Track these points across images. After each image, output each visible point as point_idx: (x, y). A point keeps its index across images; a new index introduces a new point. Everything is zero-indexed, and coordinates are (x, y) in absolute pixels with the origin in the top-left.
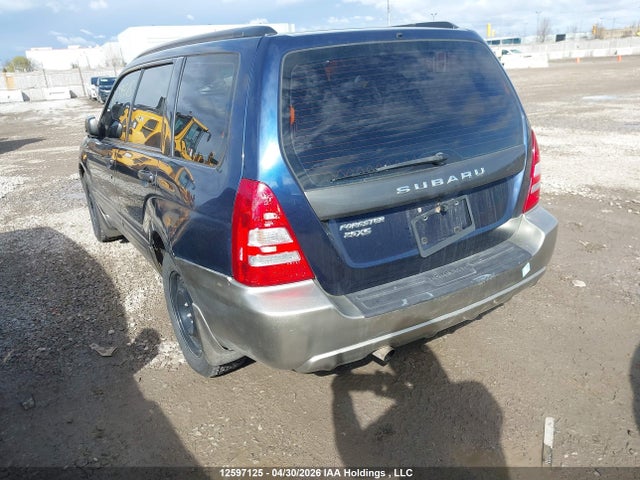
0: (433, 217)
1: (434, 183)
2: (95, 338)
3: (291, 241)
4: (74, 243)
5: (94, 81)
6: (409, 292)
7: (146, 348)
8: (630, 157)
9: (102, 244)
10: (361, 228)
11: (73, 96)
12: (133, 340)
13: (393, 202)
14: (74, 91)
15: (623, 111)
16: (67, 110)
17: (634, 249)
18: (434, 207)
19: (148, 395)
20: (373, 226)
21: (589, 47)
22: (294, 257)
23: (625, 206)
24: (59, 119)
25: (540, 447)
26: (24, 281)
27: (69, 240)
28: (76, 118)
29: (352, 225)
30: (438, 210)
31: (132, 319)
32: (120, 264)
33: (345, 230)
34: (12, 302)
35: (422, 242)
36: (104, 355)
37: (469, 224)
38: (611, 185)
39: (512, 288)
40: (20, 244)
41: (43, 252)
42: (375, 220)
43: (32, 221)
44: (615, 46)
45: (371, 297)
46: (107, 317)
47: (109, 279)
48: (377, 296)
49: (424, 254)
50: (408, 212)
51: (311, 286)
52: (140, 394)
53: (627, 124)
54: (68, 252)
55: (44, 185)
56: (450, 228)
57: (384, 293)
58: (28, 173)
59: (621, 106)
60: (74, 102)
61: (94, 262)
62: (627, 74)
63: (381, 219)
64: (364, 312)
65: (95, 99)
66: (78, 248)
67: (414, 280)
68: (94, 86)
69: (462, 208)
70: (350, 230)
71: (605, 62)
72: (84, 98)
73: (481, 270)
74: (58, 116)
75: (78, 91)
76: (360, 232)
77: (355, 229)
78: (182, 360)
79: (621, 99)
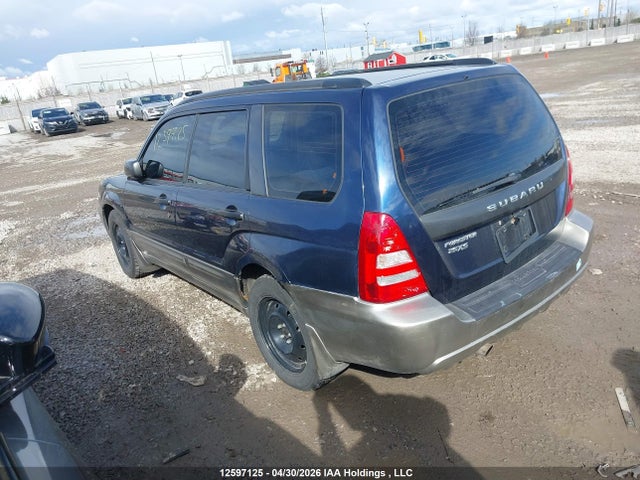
0: (510, 228)
1: (512, 199)
2: (178, 370)
3: (411, 261)
4: (106, 282)
5: (35, 114)
6: (501, 294)
7: (235, 373)
8: (594, 152)
9: (135, 281)
10: (460, 244)
11: (13, 131)
12: (217, 367)
13: (487, 218)
14: (13, 125)
15: (570, 108)
16: (13, 146)
17: (629, 236)
18: (509, 220)
19: (259, 414)
20: (469, 241)
21: (515, 46)
22: (413, 274)
23: (607, 197)
24: (9, 156)
25: (620, 413)
26: (74, 325)
27: (99, 280)
28: (26, 154)
29: (454, 242)
30: (513, 222)
31: (204, 348)
32: (163, 299)
33: (449, 247)
34: (73, 346)
35: (504, 250)
36: (197, 384)
37: (534, 231)
38: (587, 179)
39: (570, 281)
40: (50, 289)
41: (78, 294)
42: (469, 236)
43: (49, 265)
44: (539, 43)
45: (474, 303)
46: (179, 349)
47: (161, 314)
48: (478, 300)
49: (508, 260)
50: (492, 226)
51: (426, 298)
52: (250, 415)
53: (578, 120)
54: (104, 293)
55: (38, 227)
56: (522, 236)
57: (483, 298)
58: (14, 217)
59: (566, 103)
60: (16, 137)
61: (136, 299)
62: (559, 71)
63: (474, 234)
64: (474, 316)
65: (39, 132)
66: (112, 286)
67: (501, 283)
68: (36, 119)
69: (528, 217)
70: (453, 246)
71: (535, 60)
72: (25, 132)
73: (549, 268)
74: (7, 154)
75: (18, 125)
76: (460, 247)
77: (456, 245)
78: (274, 380)
79: (562, 96)
